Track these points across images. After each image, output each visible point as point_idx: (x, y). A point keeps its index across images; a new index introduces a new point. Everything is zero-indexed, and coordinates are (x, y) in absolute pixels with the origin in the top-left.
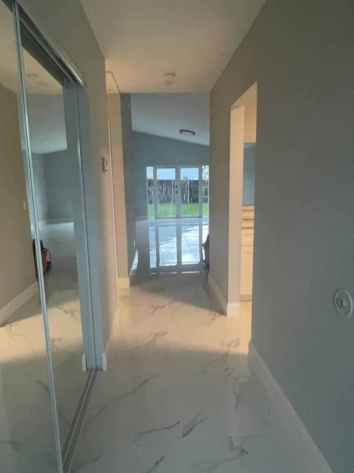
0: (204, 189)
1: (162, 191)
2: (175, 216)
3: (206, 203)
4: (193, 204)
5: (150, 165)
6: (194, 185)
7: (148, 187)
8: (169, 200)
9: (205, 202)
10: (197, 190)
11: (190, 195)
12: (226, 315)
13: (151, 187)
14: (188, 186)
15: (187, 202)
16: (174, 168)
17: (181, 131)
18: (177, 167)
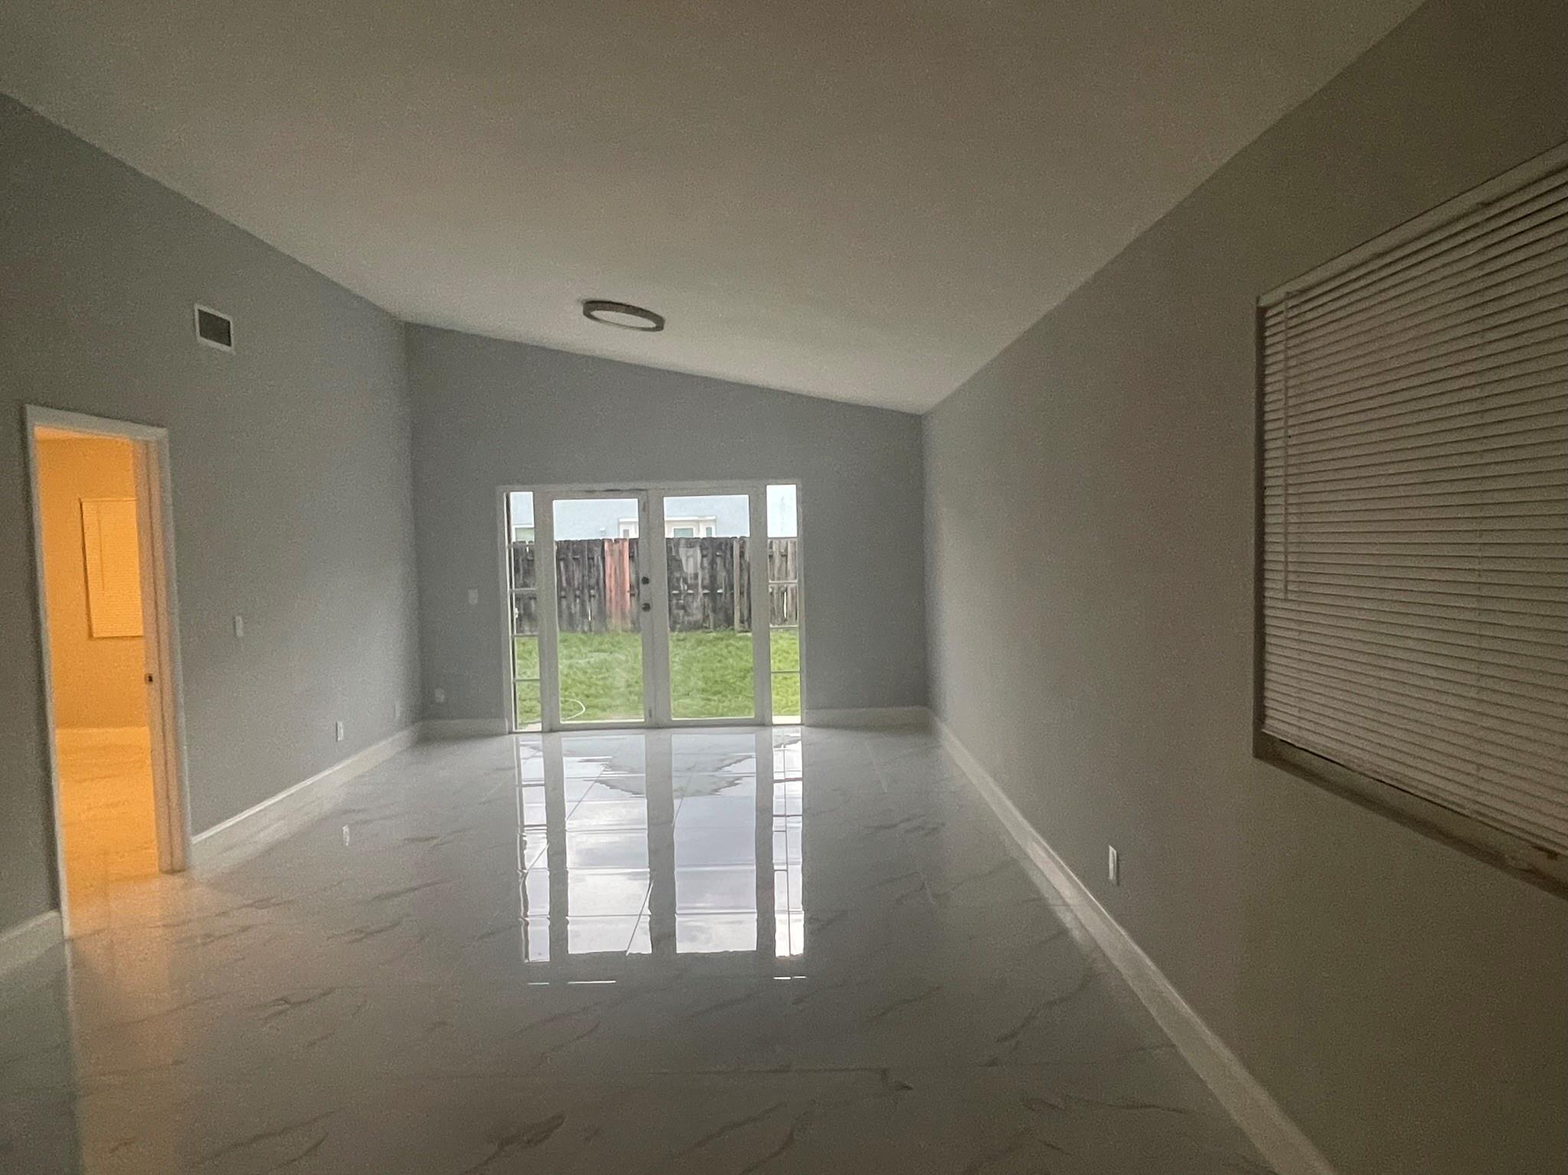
5: (523, 484)
16: (634, 493)
17: (591, 306)
18: (646, 490)
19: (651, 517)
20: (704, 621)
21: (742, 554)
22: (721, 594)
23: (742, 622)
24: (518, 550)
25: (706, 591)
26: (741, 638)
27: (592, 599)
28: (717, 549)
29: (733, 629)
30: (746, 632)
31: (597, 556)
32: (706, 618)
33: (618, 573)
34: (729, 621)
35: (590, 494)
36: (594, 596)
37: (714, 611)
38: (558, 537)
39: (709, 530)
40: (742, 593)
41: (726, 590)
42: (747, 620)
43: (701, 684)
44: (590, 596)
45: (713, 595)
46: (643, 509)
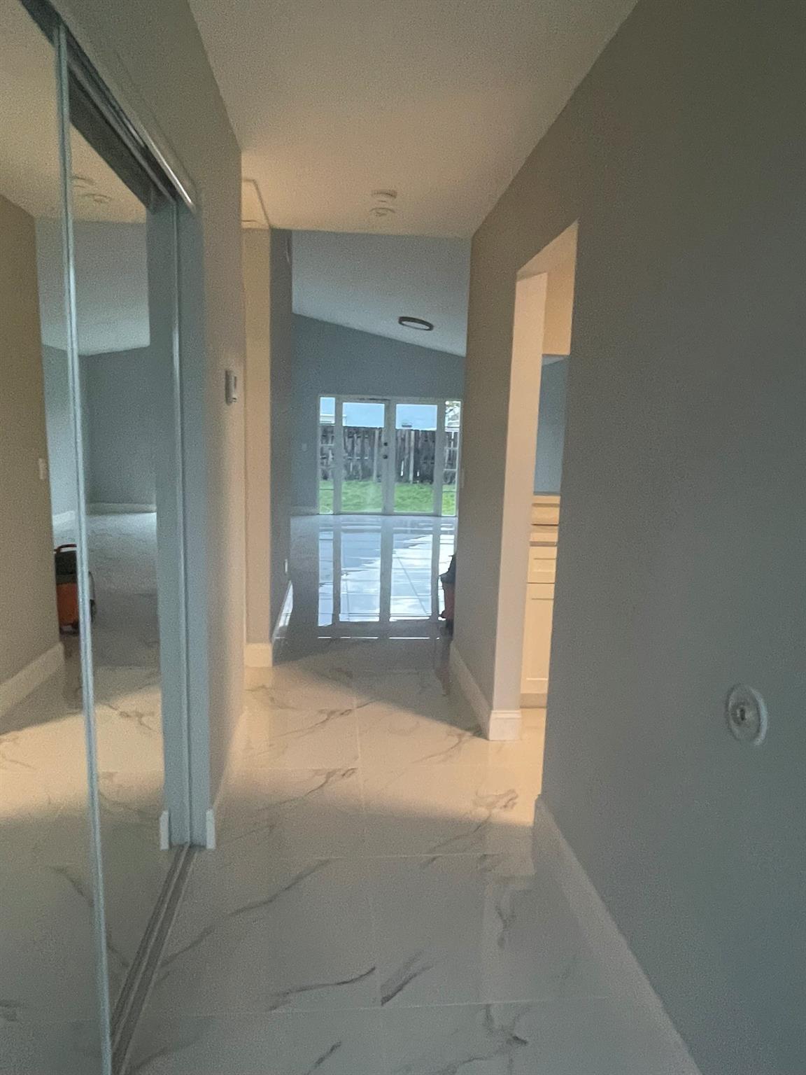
0: (447, 451)
1: (351, 453)
2: (379, 510)
3: (450, 483)
4: (420, 485)
5: (328, 393)
6: (426, 443)
7: (322, 443)
8: (367, 474)
9: (449, 481)
10: (431, 455)
11: (414, 465)
12: (486, 737)
13: (327, 442)
14: (412, 444)
15: (407, 481)
16: (383, 401)
17: (402, 320)
18: (389, 400)
19: (390, 416)
24: (326, 427)
35: (362, 400)
46: (387, 410)
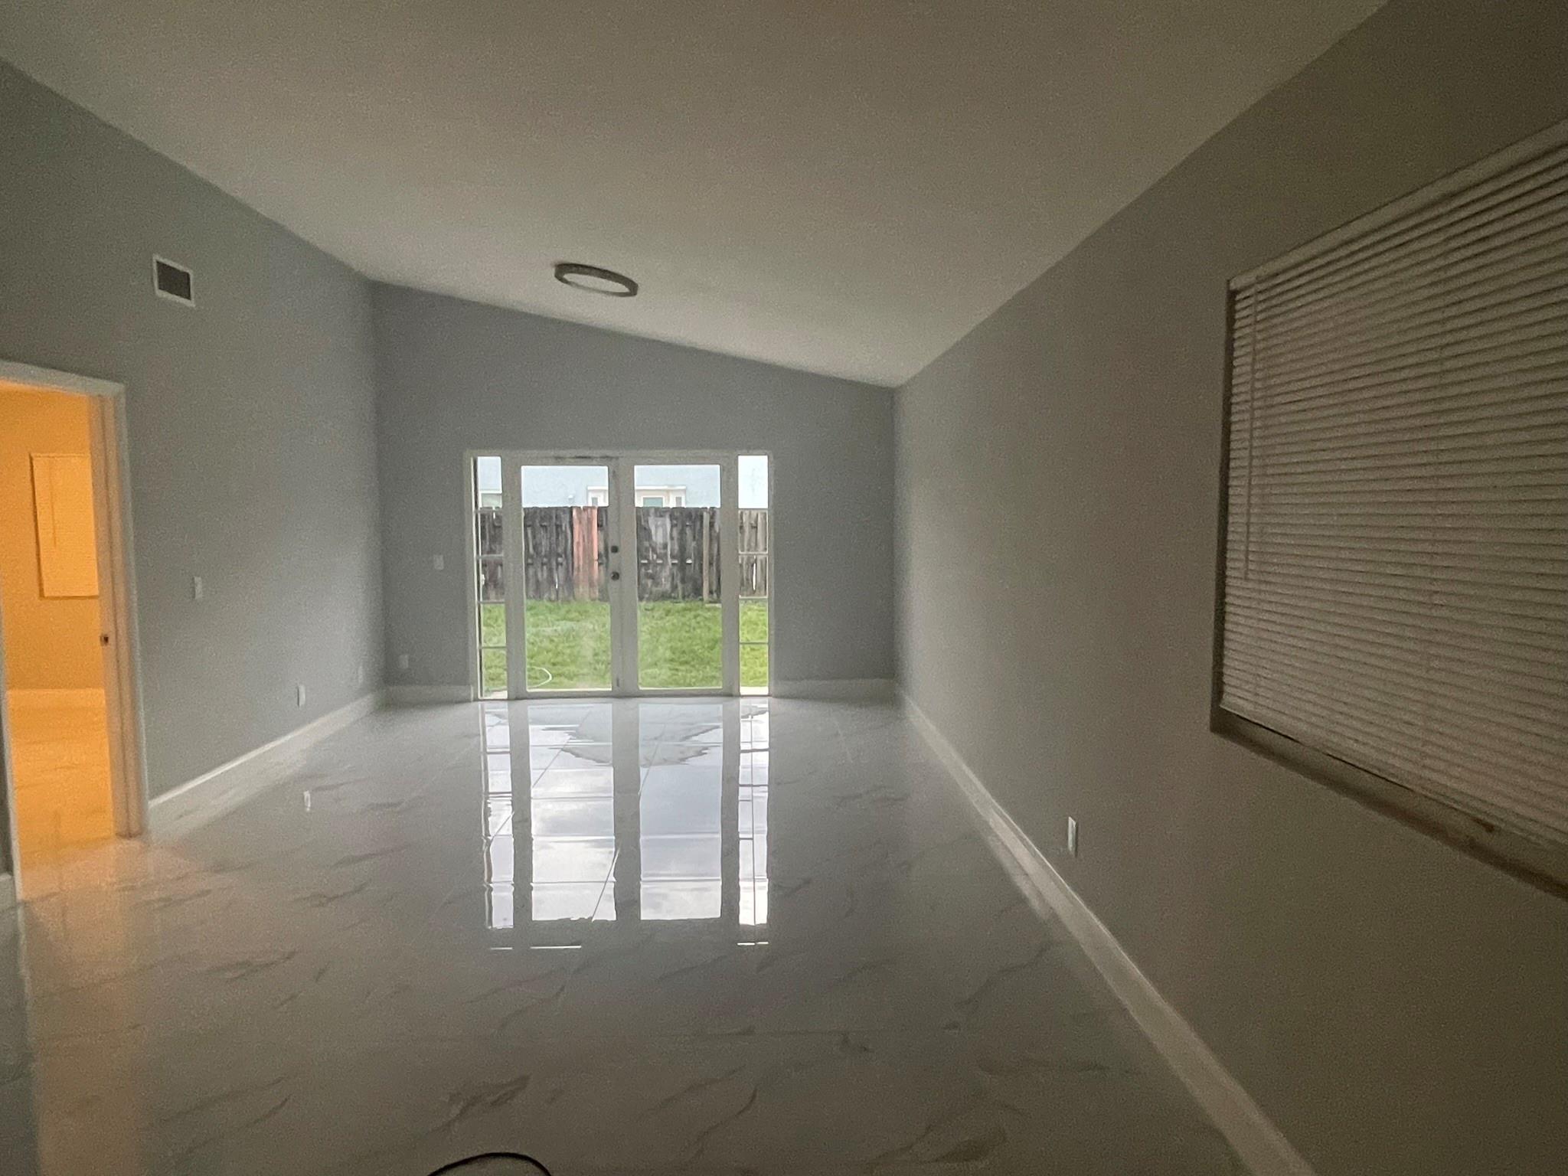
2: (607, 687)
5: (489, 448)
16: (604, 460)
17: (563, 269)
18: (616, 458)
19: (621, 485)
20: (672, 591)
21: (712, 525)
22: (690, 564)
23: (711, 592)
24: (485, 516)
25: (676, 562)
26: (709, 610)
27: (560, 567)
28: (687, 519)
29: (702, 600)
30: (715, 602)
31: (565, 525)
32: (674, 588)
33: (587, 542)
34: (698, 592)
35: (559, 460)
36: (561, 564)
37: (683, 581)
38: (525, 505)
39: (679, 499)
40: (711, 564)
41: (695, 561)
42: (716, 591)
43: (668, 654)
44: (558, 564)
45: (682, 566)
46: (613, 476)
